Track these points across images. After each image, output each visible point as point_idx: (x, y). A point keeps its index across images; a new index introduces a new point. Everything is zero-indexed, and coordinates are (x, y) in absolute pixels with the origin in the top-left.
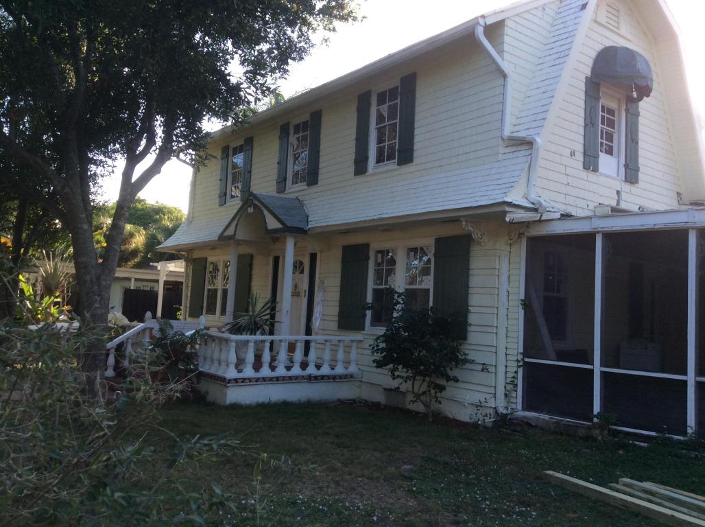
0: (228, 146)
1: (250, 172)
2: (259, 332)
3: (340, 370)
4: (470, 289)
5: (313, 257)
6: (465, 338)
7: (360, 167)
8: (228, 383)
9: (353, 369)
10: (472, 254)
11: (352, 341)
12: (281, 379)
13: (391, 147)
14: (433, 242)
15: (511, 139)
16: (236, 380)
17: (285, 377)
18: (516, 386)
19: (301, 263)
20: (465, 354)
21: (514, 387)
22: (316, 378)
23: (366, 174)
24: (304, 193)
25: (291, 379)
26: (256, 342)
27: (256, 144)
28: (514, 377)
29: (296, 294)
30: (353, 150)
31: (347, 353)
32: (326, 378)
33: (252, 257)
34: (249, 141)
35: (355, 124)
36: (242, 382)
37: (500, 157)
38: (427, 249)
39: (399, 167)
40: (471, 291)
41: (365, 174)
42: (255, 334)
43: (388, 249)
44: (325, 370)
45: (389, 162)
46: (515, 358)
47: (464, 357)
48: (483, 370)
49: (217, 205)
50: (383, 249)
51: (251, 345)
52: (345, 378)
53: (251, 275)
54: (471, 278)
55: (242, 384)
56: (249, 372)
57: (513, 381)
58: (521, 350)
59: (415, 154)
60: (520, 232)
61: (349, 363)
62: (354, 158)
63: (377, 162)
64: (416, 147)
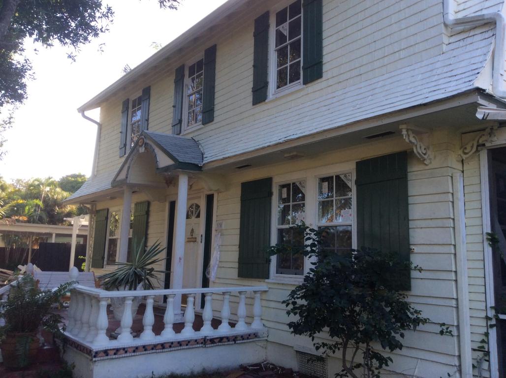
0: (128, 99)
1: (147, 120)
2: (140, 286)
3: (241, 328)
4: (410, 222)
5: (210, 199)
6: (408, 287)
7: (259, 94)
8: (95, 357)
9: (256, 326)
10: (410, 176)
11: (255, 292)
12: (167, 345)
13: (295, 67)
14: (354, 166)
15: (458, 22)
16: (106, 352)
17: (172, 343)
18: (487, 353)
19: (198, 206)
20: (416, 312)
21: (485, 355)
22: (212, 341)
23: (266, 101)
24: (200, 132)
25: (181, 345)
26: (135, 299)
27: (152, 92)
28: (483, 341)
29: (191, 239)
30: (251, 78)
31: (250, 305)
32: (225, 340)
33: (149, 204)
34: (147, 92)
35: (252, 50)
36: (115, 354)
37: (445, 48)
38: (345, 176)
39: (305, 86)
40: (412, 224)
41: (264, 101)
42: (135, 289)
43: (293, 181)
44: (224, 330)
45: (291, 84)
46: (483, 315)
47: (415, 316)
48: (442, 333)
49: (118, 156)
50: (288, 182)
51: (129, 302)
52: (248, 338)
53: (147, 223)
54: (410, 207)
55: (114, 357)
56: (126, 339)
57: (483, 347)
58: (491, 302)
59: (325, 68)
60: (480, 142)
61: (252, 317)
62: (252, 86)
63: (278, 87)
64: (325, 59)
